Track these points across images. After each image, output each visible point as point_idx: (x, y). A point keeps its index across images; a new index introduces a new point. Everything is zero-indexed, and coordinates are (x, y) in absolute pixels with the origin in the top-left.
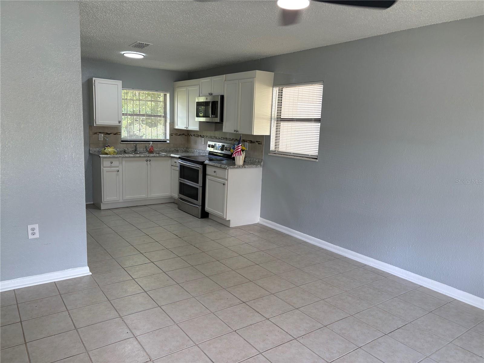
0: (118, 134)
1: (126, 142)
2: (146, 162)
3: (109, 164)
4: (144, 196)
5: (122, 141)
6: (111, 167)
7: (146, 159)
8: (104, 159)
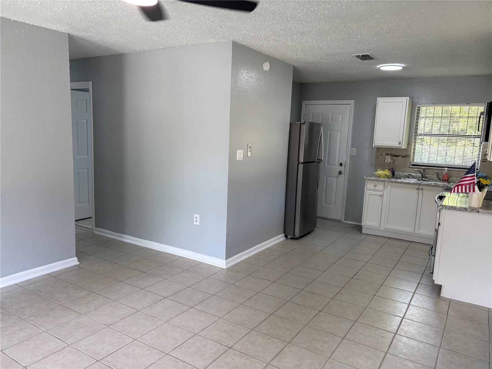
0: (408, 157)
1: (418, 167)
2: (416, 190)
3: (373, 187)
4: (409, 230)
5: (413, 165)
6: (374, 190)
7: (418, 186)
8: (368, 181)
